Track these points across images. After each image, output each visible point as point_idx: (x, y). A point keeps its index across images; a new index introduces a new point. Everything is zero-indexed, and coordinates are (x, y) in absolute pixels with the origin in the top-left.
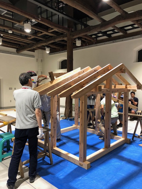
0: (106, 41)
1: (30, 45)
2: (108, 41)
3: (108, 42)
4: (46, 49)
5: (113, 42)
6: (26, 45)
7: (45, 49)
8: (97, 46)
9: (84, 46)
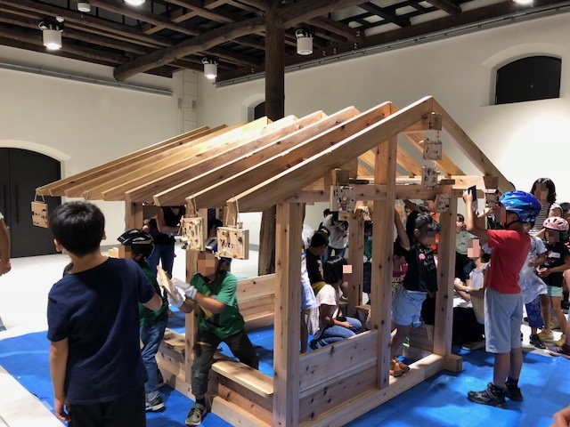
0: (395, 40)
1: (153, 54)
2: (401, 39)
3: (399, 42)
4: (205, 66)
5: (417, 42)
6: (143, 53)
7: (201, 68)
8: (364, 54)
9: (322, 57)
